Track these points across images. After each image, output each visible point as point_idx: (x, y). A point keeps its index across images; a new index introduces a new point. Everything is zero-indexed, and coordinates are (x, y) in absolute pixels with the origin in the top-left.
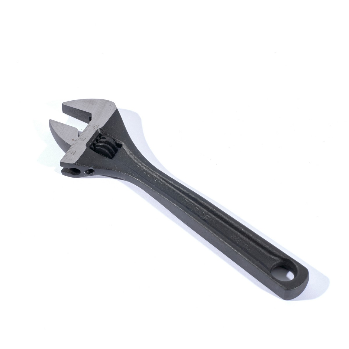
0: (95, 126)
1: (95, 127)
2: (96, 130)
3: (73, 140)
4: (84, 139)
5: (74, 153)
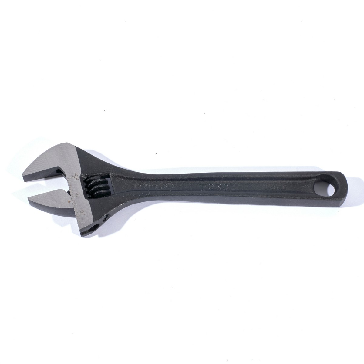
0: (74, 175)
1: (75, 177)
2: (79, 178)
3: (69, 202)
4: (78, 194)
5: (83, 213)
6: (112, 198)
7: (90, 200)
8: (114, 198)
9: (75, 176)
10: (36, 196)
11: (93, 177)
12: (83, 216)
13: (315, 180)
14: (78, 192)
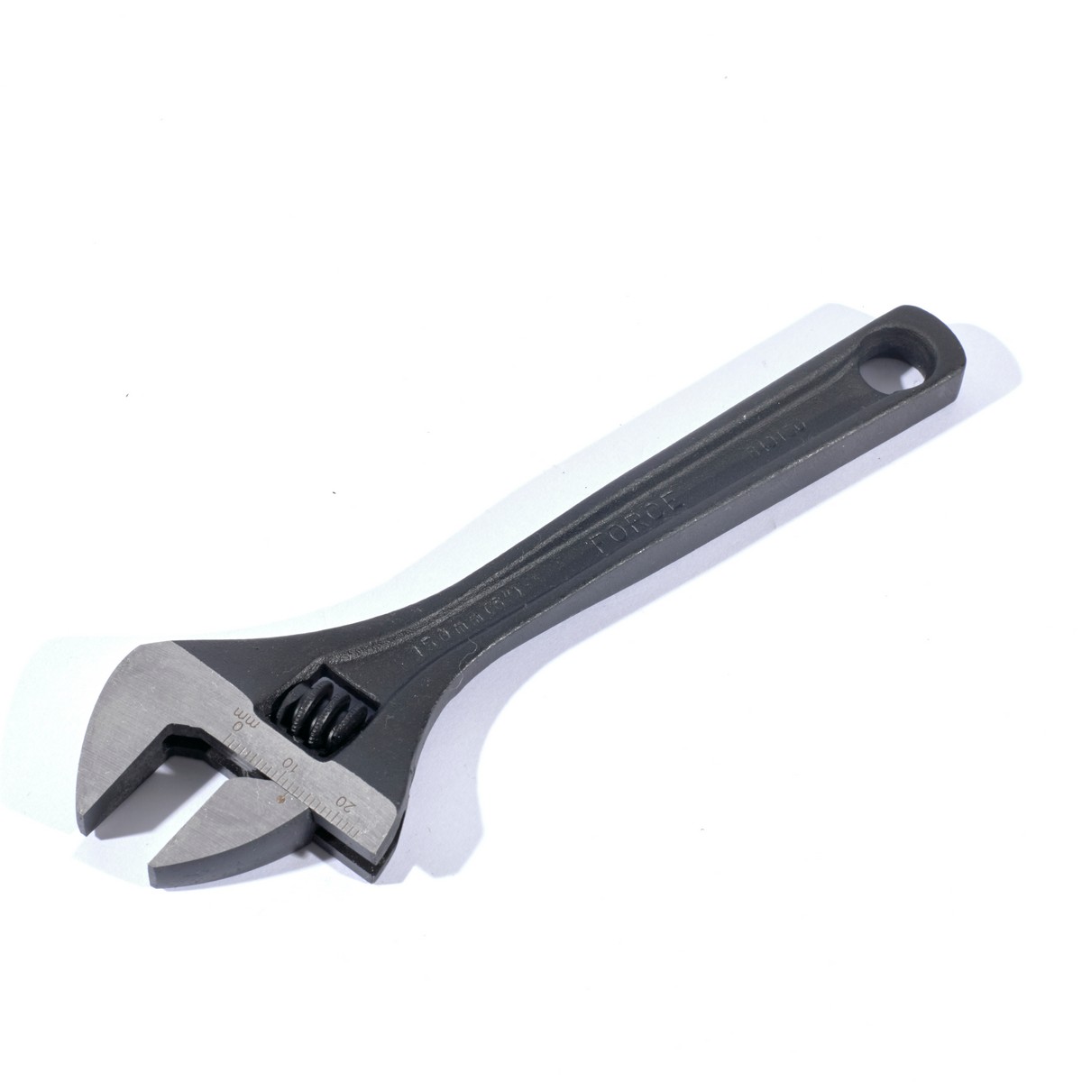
0: (236, 719)
1: (243, 722)
2: (258, 719)
3: (283, 799)
4: (288, 763)
5: (348, 804)
6: (389, 717)
7: (336, 758)
8: (393, 717)
9: (240, 720)
10: (171, 842)
11: (290, 695)
12: (352, 811)
13: (851, 364)
14: (286, 757)
